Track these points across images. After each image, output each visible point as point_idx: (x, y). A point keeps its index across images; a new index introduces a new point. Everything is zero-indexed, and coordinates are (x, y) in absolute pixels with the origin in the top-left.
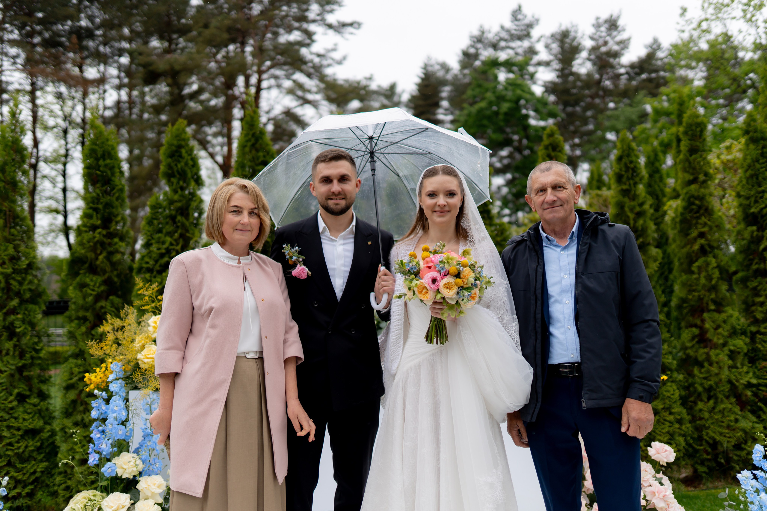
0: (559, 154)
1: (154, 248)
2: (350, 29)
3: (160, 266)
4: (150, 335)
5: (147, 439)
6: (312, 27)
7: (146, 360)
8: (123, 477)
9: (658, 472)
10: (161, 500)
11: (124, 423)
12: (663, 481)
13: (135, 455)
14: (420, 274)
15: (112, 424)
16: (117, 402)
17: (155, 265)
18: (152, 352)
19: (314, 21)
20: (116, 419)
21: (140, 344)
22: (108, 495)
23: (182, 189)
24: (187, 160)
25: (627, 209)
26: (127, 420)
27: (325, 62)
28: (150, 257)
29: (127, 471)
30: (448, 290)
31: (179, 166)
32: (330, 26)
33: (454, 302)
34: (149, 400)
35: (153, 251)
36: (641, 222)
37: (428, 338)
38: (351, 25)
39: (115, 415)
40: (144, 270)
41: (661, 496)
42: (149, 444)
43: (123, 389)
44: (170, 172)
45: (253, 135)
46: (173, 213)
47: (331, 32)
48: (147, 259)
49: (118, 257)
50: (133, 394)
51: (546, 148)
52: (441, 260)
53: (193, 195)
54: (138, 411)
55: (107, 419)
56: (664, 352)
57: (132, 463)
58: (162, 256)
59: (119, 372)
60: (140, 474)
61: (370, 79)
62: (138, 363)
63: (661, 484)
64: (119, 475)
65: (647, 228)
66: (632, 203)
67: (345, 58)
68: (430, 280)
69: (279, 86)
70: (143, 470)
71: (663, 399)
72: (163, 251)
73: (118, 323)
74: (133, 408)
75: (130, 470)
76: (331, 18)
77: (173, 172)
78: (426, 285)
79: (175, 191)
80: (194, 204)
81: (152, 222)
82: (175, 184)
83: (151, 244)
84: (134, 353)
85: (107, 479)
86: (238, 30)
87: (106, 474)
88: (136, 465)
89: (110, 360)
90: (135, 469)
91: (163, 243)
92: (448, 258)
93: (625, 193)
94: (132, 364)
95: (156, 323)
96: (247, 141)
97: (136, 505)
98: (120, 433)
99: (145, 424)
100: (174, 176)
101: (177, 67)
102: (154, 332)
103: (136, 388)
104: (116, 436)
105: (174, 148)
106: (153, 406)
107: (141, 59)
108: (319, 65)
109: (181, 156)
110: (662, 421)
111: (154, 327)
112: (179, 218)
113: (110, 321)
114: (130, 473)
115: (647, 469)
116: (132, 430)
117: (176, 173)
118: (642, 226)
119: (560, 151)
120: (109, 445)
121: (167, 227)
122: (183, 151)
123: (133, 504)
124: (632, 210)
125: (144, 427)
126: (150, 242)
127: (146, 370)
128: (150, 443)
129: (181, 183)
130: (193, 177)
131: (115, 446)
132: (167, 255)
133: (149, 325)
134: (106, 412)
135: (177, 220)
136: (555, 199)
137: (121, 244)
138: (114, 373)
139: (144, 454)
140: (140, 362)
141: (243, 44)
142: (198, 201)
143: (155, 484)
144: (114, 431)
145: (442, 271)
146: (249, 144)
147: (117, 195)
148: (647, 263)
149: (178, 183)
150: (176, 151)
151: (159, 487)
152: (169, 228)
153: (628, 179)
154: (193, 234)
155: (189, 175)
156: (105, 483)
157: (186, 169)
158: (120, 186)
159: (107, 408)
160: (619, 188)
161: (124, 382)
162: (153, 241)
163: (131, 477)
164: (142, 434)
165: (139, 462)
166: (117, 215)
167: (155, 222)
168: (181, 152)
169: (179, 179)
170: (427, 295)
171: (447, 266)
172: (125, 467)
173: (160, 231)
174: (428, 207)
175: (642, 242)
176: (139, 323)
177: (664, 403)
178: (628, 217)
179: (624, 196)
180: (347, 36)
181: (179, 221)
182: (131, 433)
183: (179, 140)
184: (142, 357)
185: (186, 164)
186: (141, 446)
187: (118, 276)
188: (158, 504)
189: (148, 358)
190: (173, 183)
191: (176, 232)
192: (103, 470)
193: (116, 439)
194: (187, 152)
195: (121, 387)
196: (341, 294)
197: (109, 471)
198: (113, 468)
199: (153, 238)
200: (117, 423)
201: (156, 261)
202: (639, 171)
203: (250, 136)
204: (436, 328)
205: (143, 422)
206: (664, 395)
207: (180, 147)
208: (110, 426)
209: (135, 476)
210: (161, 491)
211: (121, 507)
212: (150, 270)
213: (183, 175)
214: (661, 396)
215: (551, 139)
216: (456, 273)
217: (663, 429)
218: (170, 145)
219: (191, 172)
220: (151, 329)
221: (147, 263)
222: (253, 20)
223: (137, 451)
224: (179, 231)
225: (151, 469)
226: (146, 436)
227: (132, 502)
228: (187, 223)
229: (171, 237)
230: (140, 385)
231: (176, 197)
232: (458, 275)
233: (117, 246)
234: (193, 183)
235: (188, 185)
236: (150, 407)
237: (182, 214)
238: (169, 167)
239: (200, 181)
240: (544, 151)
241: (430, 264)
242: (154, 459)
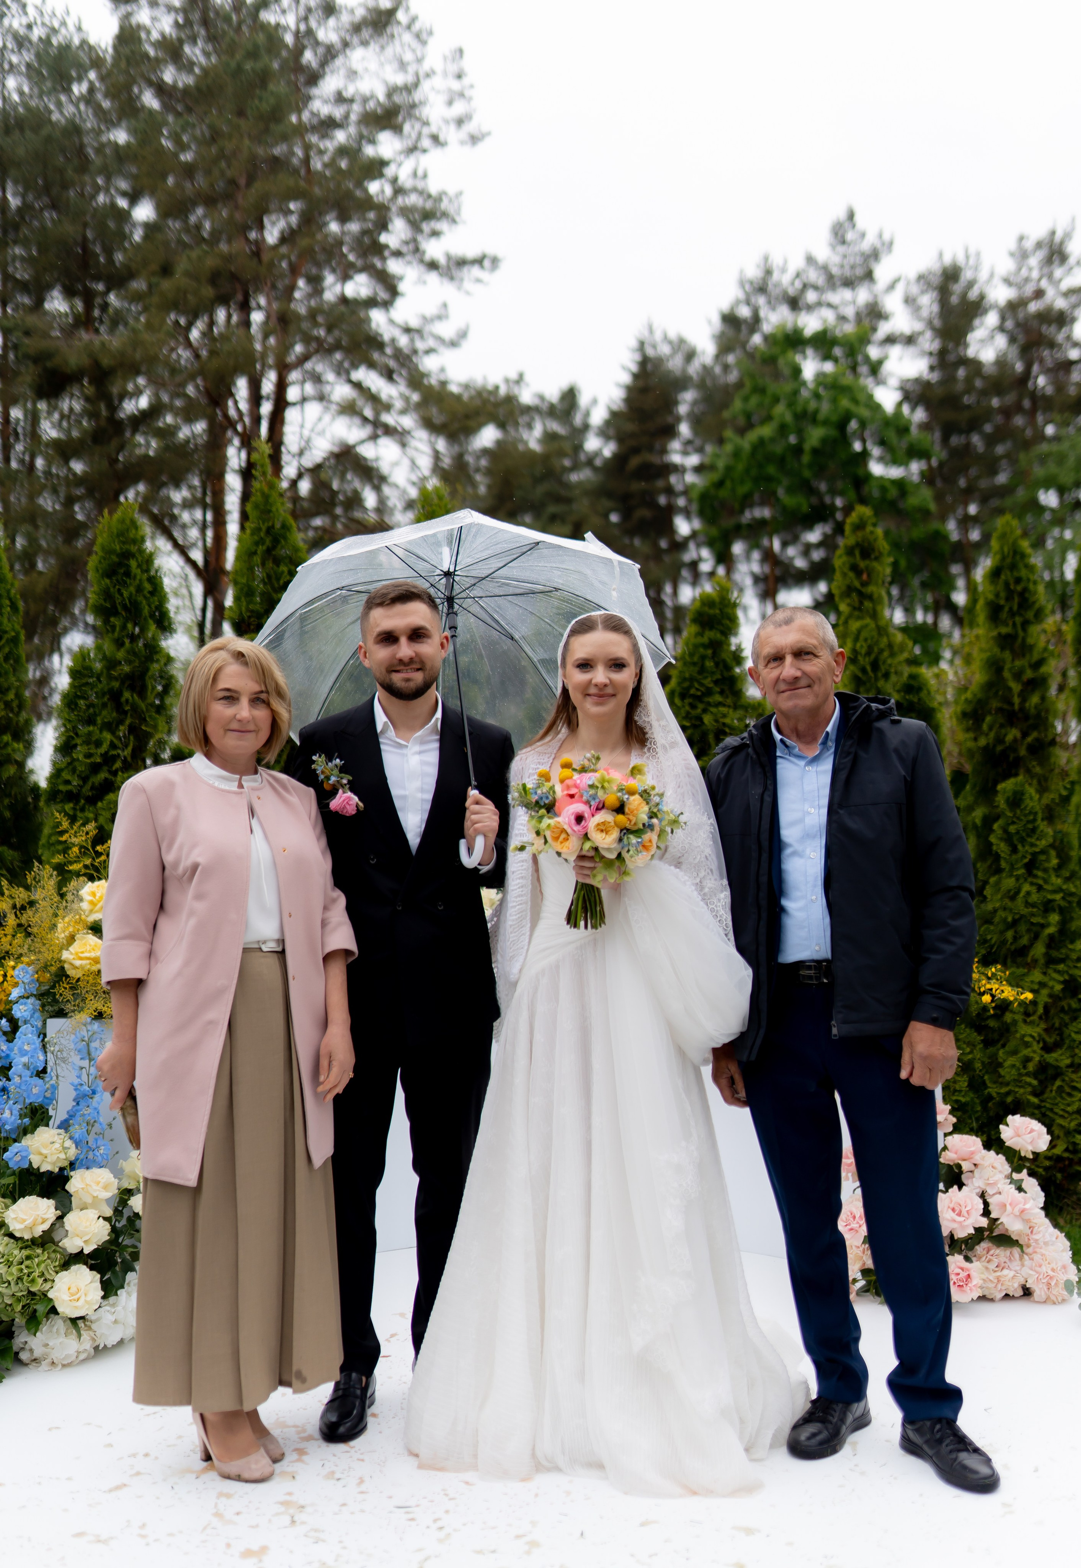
0: (875, 564)
1: (79, 753)
2: (476, 271)
3: (92, 788)
4: (83, 917)
5: (83, 1103)
6: (394, 266)
7: (78, 963)
8: (42, 1170)
9: (1017, 1169)
10: (109, 1212)
11: (42, 1073)
12: (1024, 1186)
13: (62, 1131)
14: (556, 808)
15: (20, 1076)
16: (27, 1036)
17: (81, 787)
18: (88, 948)
19: (398, 254)
20: (26, 1066)
21: (67, 933)
22: (15, 1201)
23: (133, 638)
24: (140, 580)
25: (1007, 674)
26: (44, 1071)
27: (420, 345)
28: (74, 771)
29: (49, 1160)
30: (604, 835)
31: (126, 594)
32: (433, 265)
33: (612, 856)
34: (85, 1033)
35: (78, 760)
36: (1035, 699)
37: (572, 919)
38: (479, 261)
39: (25, 1059)
40: (60, 797)
41: (1017, 1211)
42: (86, 1111)
43: (37, 1014)
44: (108, 605)
45: (269, 531)
46: (116, 684)
47: (433, 277)
48: (66, 775)
49: (12, 770)
50: (54, 1025)
51: (850, 551)
52: (590, 783)
53: (153, 651)
54: (65, 1055)
55: (10, 1067)
56: (1074, 956)
57: (57, 1146)
58: (95, 768)
59: (29, 983)
60: (72, 1165)
61: (520, 380)
62: (63, 968)
63: (1020, 1189)
64: (35, 1166)
65: (1047, 711)
66: (1018, 663)
67: (463, 334)
68: (573, 818)
69: (321, 398)
70: (77, 1159)
71: (1071, 1048)
72: (99, 760)
73: (21, 895)
74: (57, 1048)
75: (55, 1158)
76: (434, 249)
77: (114, 606)
78: (566, 827)
79: (119, 644)
80: (155, 667)
81: (76, 704)
82: (118, 629)
83: (75, 746)
84: (56, 950)
85: (14, 1173)
86: (234, 277)
87: (11, 1164)
88: (65, 1149)
89: (12, 963)
90: (63, 1156)
91: (98, 744)
92: (603, 780)
93: (1006, 642)
94: (53, 969)
95: (94, 894)
96: (257, 544)
97: (65, 1220)
98: (35, 1091)
99: (79, 1077)
100: (116, 613)
101: (106, 362)
102: (91, 911)
103: (61, 1014)
104: (29, 1097)
105: (115, 558)
106: (93, 1045)
107: (31, 344)
108: (406, 351)
109: (128, 574)
110: (1067, 1090)
111: (92, 903)
112: (127, 695)
113: (7, 892)
114: (54, 1164)
115: (995, 1165)
116: (55, 1088)
117: (119, 608)
118: (1036, 707)
119: (877, 559)
120: (16, 1113)
121: (104, 713)
122: (133, 564)
123: (60, 1218)
124: (1017, 676)
125: (77, 1081)
126: (74, 742)
127: (78, 980)
128: (89, 1110)
129: (130, 626)
130: (152, 616)
131: (25, 1116)
132: (105, 768)
133: (81, 900)
134: (8, 1056)
135: (123, 699)
136: (799, 674)
137: (15, 745)
138: (21, 985)
139: (77, 1130)
140: (66, 966)
141: (245, 308)
142: (163, 661)
143: (98, 1183)
144: (24, 1087)
145: (593, 803)
146: (261, 549)
147: (7, 650)
148: (1046, 779)
149: (124, 627)
150: (120, 564)
151: (106, 1187)
152: (107, 715)
153: (1012, 614)
154: (155, 727)
155: (146, 611)
156: (10, 1180)
157: (140, 598)
158: (13, 634)
159: (9, 1049)
160: (995, 633)
161: (38, 1002)
162: (78, 741)
163: (57, 1170)
164: (74, 1094)
165: (68, 1143)
166: (8, 689)
167: (82, 702)
168: (128, 566)
169: (127, 620)
170: (567, 844)
171: (600, 793)
172: (44, 1151)
173: (90, 721)
174: (576, 688)
175: (1037, 740)
176: (62, 896)
177: (1073, 1056)
178: (1010, 689)
179: (1003, 648)
180: (468, 285)
181: (127, 701)
182: (53, 1093)
183: (124, 543)
184: (71, 957)
185: (139, 589)
186: (71, 1115)
187: (11, 807)
188: (105, 1219)
189: (81, 959)
190: (114, 627)
191: (121, 722)
192: (6, 1156)
193: (28, 1101)
194: (139, 566)
195: (34, 1011)
196: (418, 840)
197: (17, 1158)
198: (24, 1154)
199: (77, 734)
200: (28, 1073)
201: (85, 779)
202: (1032, 600)
203: (262, 534)
204: (584, 901)
205: (75, 1073)
206: (1074, 1041)
207: (126, 555)
208: (17, 1079)
209: (62, 1169)
210: (108, 1194)
211: (40, 1220)
212: (71, 797)
213: (133, 612)
214: (1067, 1042)
215: (860, 534)
216: (617, 804)
217: (1069, 1105)
218: (108, 552)
219: (149, 606)
220: (85, 905)
221: (67, 782)
222: (266, 257)
223: (65, 1126)
224: (128, 722)
225: (90, 1156)
226: (82, 1098)
227: (59, 1213)
228: (143, 706)
229: (113, 733)
230: (69, 1007)
231: (121, 655)
232: (620, 809)
233: (9, 750)
234: (153, 627)
235: (142, 630)
236: (88, 1045)
237: (132, 688)
238: (106, 594)
239: (166, 624)
240: (845, 558)
241: (573, 791)
242: (96, 1140)
